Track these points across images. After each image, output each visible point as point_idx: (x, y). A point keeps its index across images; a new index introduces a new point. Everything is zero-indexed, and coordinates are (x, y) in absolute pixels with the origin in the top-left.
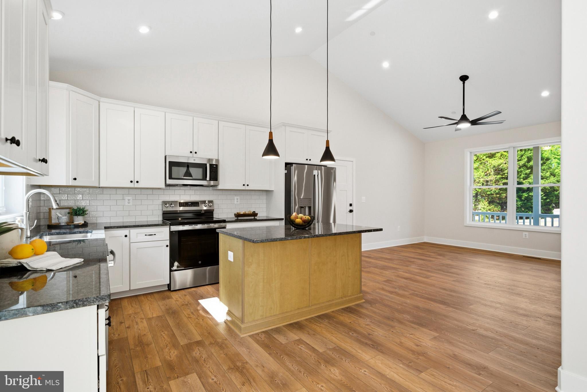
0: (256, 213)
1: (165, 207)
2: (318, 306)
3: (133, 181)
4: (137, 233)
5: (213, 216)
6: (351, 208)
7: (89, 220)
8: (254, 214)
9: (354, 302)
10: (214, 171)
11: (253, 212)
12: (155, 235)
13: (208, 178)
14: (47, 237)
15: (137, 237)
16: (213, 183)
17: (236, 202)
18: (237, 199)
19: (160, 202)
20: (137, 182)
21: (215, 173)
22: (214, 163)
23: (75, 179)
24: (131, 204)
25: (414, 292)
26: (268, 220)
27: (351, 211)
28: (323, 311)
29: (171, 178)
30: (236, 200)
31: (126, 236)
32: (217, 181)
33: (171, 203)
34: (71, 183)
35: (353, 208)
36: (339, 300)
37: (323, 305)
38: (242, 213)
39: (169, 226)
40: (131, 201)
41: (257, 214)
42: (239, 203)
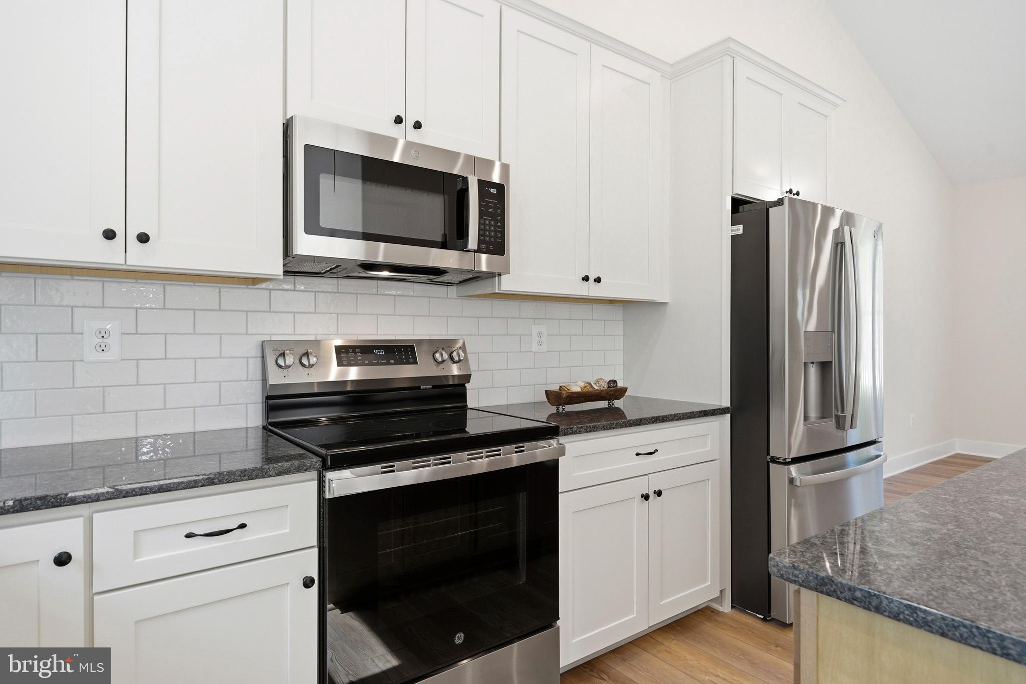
0: (620, 386)
1: (280, 366)
3: (118, 229)
5: (466, 401)
8: (614, 392)
10: (490, 210)
12: (243, 526)
13: (473, 243)
15: (135, 556)
16: (488, 263)
17: (535, 347)
18: (540, 335)
19: (252, 345)
20: (143, 238)
21: (496, 221)
22: (496, 178)
24: (113, 354)
29: (313, 227)
30: (535, 339)
31: (62, 560)
32: (503, 254)
38: (576, 389)
39: (314, 474)
40: (113, 341)
41: (625, 391)
42: (544, 348)
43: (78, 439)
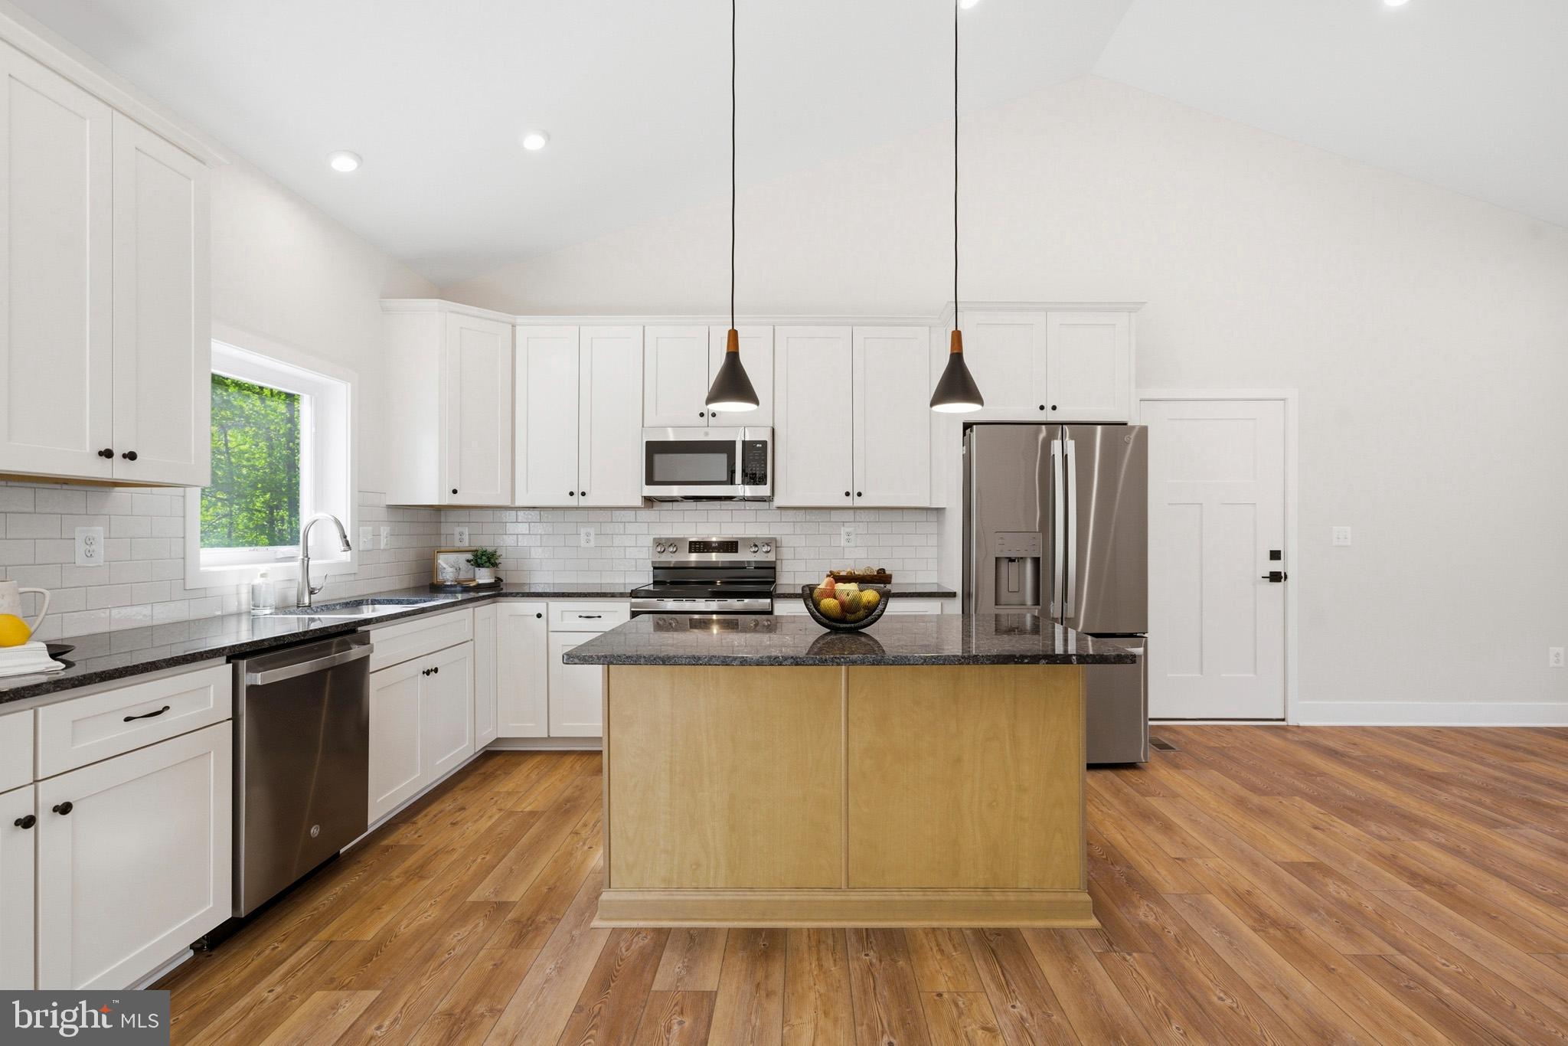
0: (887, 572)
1: (658, 552)
2: (876, 896)
3: (575, 491)
4: (562, 611)
5: (775, 578)
6: (1277, 566)
7: (509, 578)
9: (1046, 918)
10: (757, 458)
11: (880, 569)
12: (600, 617)
13: (738, 479)
14: (368, 608)
15: (562, 620)
17: (843, 543)
19: (648, 541)
20: (583, 494)
22: (753, 438)
23: (455, 492)
24: (592, 544)
25: (1390, 950)
26: (912, 596)
27: (1275, 577)
28: (895, 920)
29: (653, 481)
30: (844, 537)
31: (539, 616)
33: (672, 544)
34: (448, 500)
35: (1287, 565)
36: (974, 897)
37: (896, 896)
38: (843, 574)
41: (890, 577)
43: (580, 581)
